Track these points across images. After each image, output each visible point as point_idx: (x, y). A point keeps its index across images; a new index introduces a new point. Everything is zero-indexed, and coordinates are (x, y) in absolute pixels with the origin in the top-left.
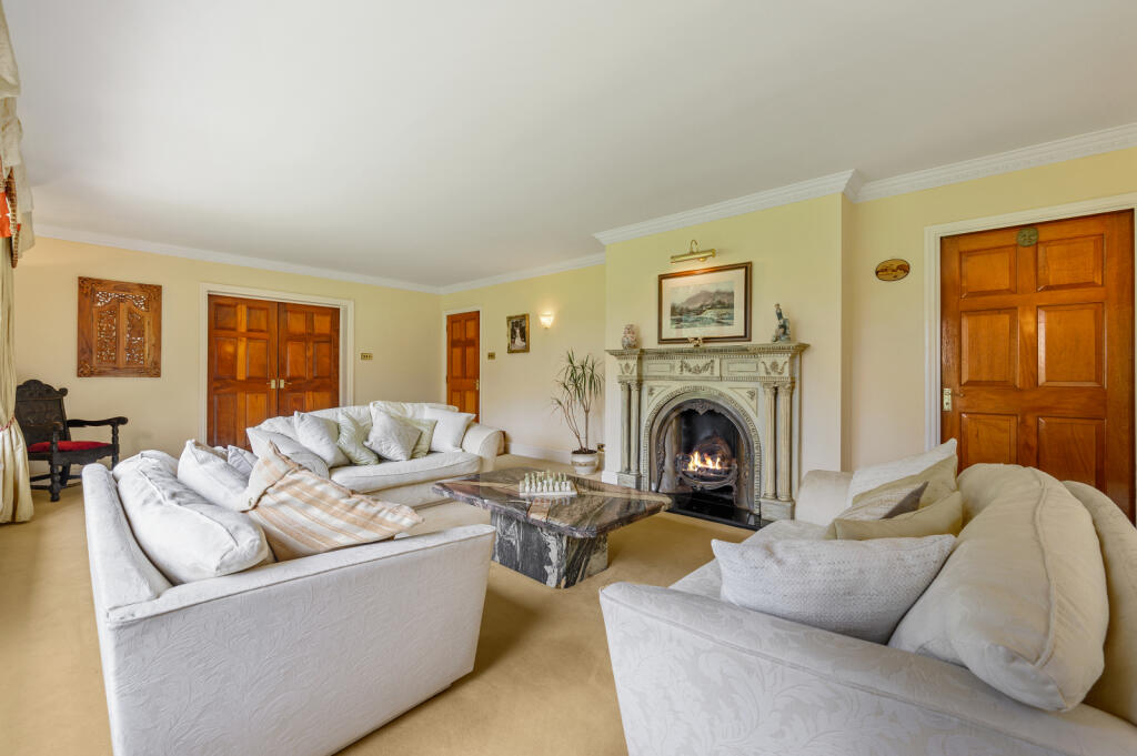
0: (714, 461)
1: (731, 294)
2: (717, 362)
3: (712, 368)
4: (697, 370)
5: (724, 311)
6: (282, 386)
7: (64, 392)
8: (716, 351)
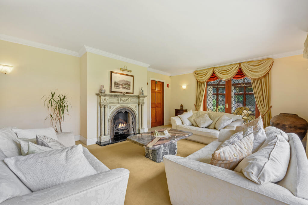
0: (124, 125)
1: (130, 82)
2: (129, 99)
3: (128, 100)
4: (125, 101)
5: (128, 86)
8: (129, 96)
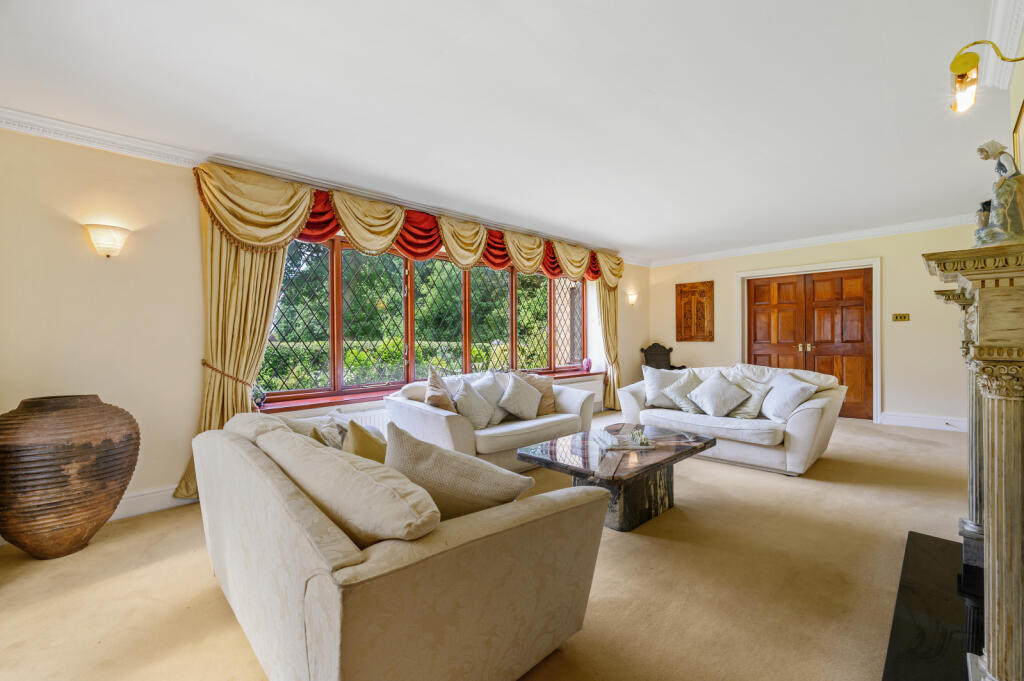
6: (809, 349)
7: (671, 349)
